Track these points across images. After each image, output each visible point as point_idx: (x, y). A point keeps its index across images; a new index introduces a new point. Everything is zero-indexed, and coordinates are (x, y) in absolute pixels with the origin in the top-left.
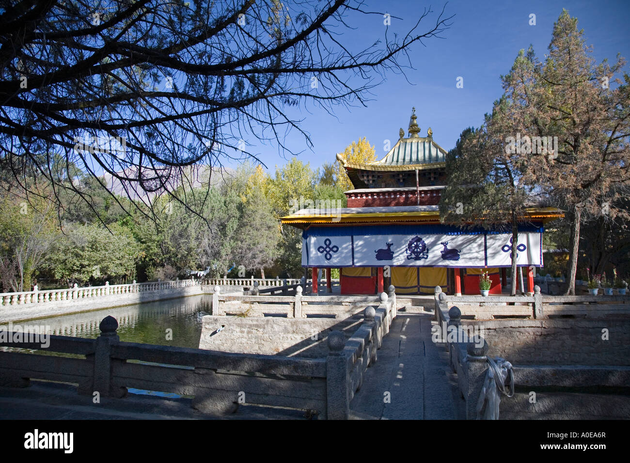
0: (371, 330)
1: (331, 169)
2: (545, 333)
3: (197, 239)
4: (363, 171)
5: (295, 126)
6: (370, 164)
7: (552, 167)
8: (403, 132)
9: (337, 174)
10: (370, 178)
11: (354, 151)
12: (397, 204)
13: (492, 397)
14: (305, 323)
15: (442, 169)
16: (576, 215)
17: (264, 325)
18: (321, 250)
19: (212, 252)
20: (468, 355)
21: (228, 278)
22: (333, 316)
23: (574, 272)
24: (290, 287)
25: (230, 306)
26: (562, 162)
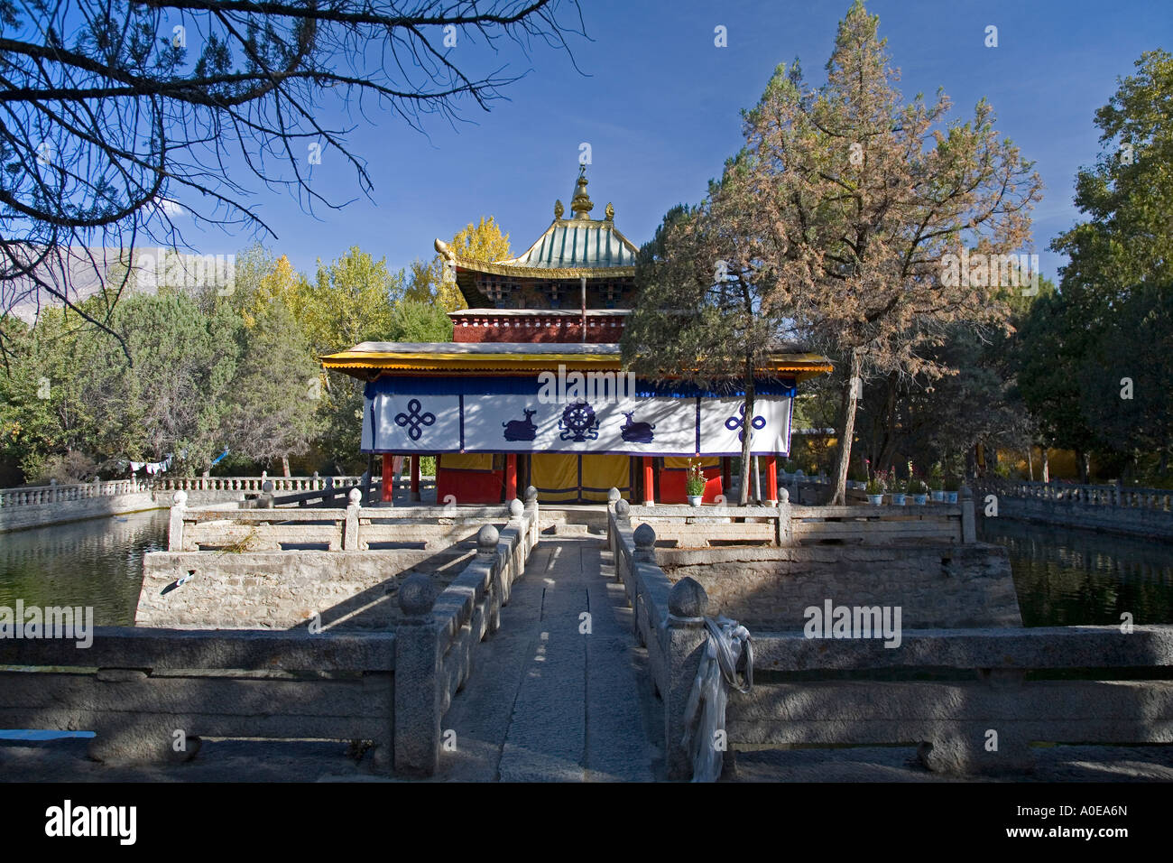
0: (488, 571)
1: (427, 273)
2: (796, 571)
3: (145, 397)
4: (485, 275)
5: (334, 143)
6: (498, 263)
7: (819, 281)
8: (561, 207)
9: (438, 283)
10: (498, 289)
11: (470, 240)
12: (546, 339)
13: (712, 695)
14: (364, 559)
15: (629, 279)
16: (853, 368)
17: (281, 567)
18: (402, 420)
19: (177, 424)
20: (671, 616)
21: (211, 475)
22: (421, 546)
23: (845, 466)
24: (339, 491)
25: (208, 531)
26: (834, 276)
